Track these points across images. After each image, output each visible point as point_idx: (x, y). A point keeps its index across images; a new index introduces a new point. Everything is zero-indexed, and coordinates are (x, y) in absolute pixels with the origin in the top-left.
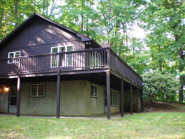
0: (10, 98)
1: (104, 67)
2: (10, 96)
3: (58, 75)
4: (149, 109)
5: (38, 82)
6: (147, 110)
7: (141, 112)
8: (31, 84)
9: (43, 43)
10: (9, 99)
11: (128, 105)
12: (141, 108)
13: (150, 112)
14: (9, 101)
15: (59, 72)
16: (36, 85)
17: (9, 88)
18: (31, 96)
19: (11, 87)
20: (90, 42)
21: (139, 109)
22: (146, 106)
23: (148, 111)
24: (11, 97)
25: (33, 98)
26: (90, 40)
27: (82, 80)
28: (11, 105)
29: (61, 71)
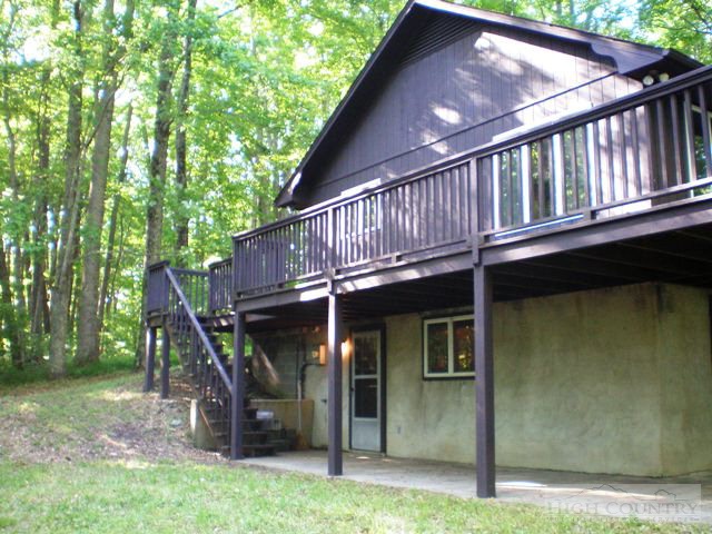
0: (353, 386)
2: (355, 377)
3: (477, 265)
5: (451, 310)
8: (427, 318)
10: (351, 389)
14: (350, 396)
15: (481, 251)
16: (445, 324)
17: (351, 342)
18: (427, 375)
19: (354, 336)
24: (357, 381)
25: (435, 383)
26: (661, 58)
27: (646, 284)
28: (359, 414)
29: (487, 245)
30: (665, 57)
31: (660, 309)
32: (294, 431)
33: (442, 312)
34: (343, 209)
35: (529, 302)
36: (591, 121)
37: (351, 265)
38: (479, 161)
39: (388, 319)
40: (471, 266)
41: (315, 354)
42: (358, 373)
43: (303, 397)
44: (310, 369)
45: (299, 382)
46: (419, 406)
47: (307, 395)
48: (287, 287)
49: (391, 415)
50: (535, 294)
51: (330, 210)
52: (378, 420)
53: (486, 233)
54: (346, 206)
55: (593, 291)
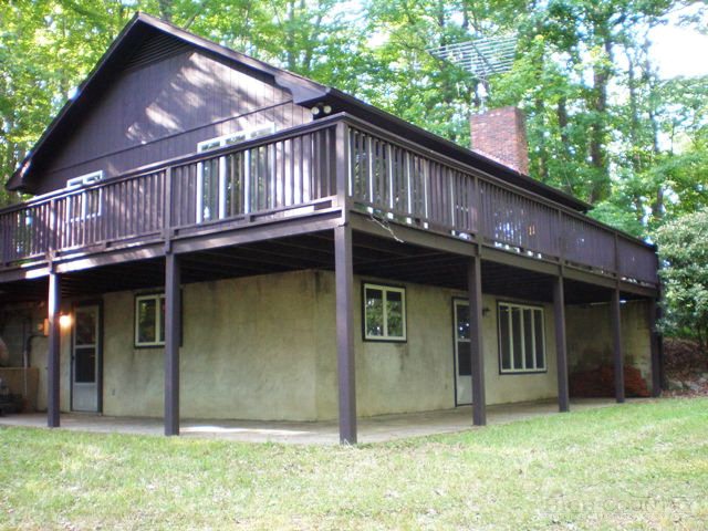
0: (75, 355)
1: (330, 206)
2: (75, 347)
3: (169, 253)
4: (689, 383)
5: (158, 289)
6: (680, 384)
7: (654, 394)
8: (138, 295)
9: (175, 130)
10: (72, 358)
11: (596, 367)
12: (654, 379)
13: (693, 392)
14: (72, 364)
15: (172, 241)
16: (154, 301)
17: (73, 316)
18: (138, 344)
19: (76, 310)
20: (329, 104)
21: (644, 380)
22: (680, 367)
23: (686, 392)
24: (78, 350)
25: (145, 351)
26: (324, 94)
27: (308, 271)
28: (78, 380)
29: (176, 238)
30: (328, 95)
31: (318, 290)
32: (20, 396)
33: (151, 290)
34: (68, 199)
35: (221, 283)
36: (261, 146)
37: (64, 249)
38: (174, 169)
39: (106, 296)
40: (164, 254)
41: (40, 327)
42: (79, 343)
43: (29, 365)
44: (36, 340)
45: (25, 352)
46: (131, 370)
47: (32, 364)
48: (14, 266)
49: (107, 379)
50: (226, 277)
51: (52, 200)
52: (96, 384)
53: (176, 228)
54: (71, 196)
55: (270, 275)
